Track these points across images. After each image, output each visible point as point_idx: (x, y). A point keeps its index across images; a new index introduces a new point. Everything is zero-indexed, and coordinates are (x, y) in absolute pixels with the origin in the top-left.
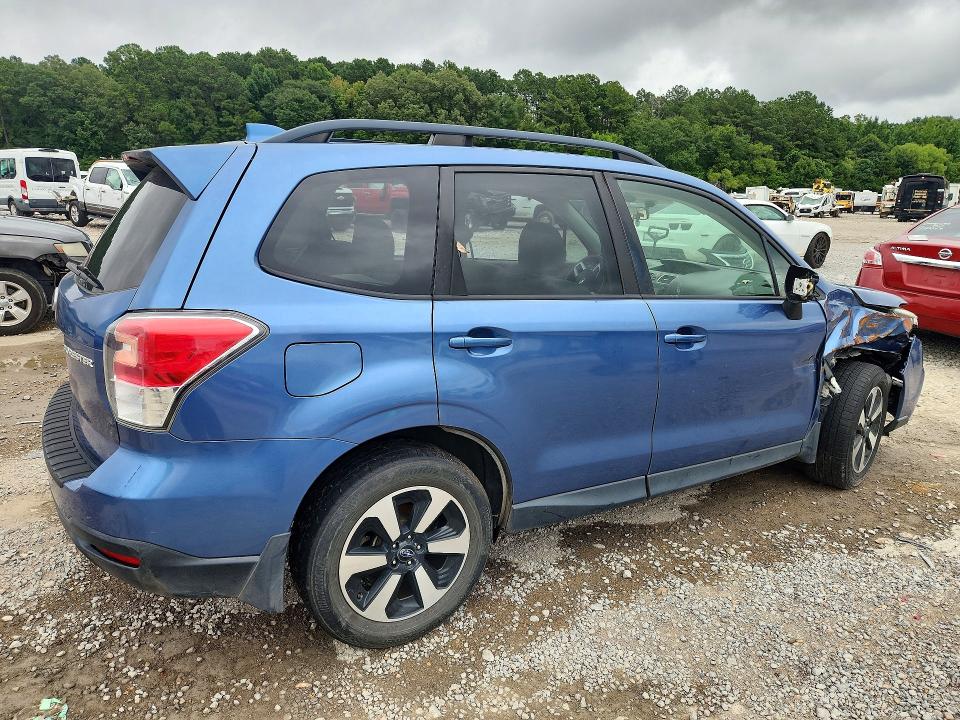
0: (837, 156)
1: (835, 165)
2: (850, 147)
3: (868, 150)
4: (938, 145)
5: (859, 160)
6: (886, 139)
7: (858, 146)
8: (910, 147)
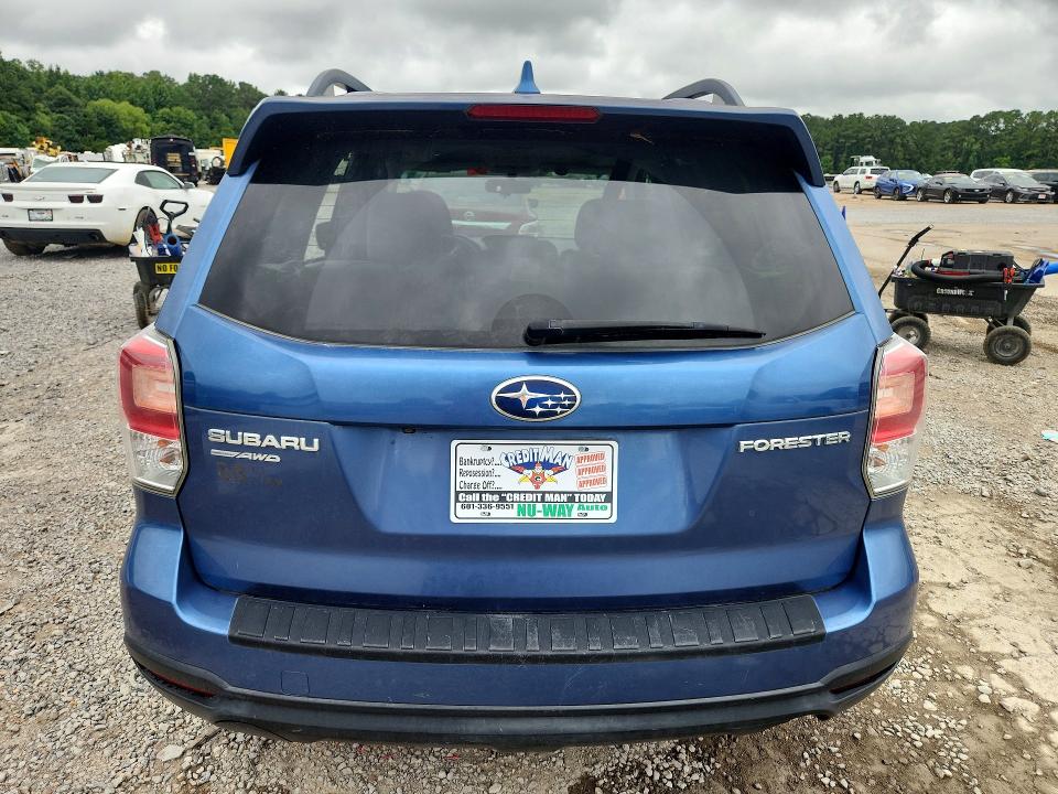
0: (26, 109)
1: (28, 120)
2: (38, 100)
3: (61, 104)
4: (132, 103)
5: (55, 116)
6: (77, 93)
7: (48, 98)
8: (105, 104)
